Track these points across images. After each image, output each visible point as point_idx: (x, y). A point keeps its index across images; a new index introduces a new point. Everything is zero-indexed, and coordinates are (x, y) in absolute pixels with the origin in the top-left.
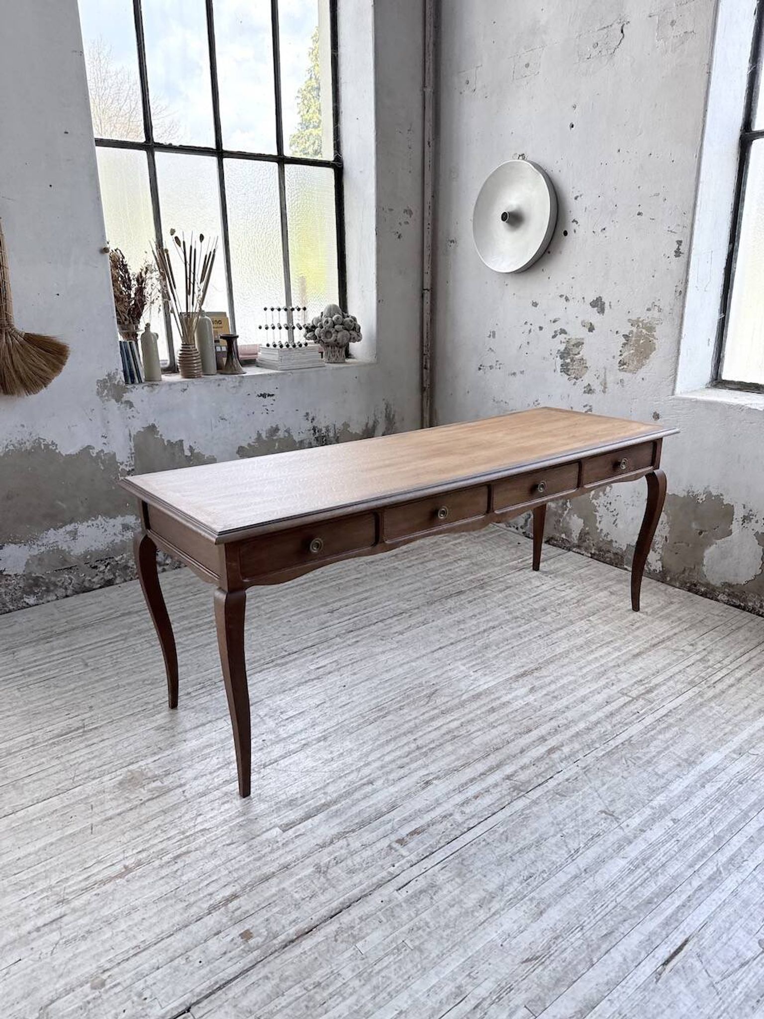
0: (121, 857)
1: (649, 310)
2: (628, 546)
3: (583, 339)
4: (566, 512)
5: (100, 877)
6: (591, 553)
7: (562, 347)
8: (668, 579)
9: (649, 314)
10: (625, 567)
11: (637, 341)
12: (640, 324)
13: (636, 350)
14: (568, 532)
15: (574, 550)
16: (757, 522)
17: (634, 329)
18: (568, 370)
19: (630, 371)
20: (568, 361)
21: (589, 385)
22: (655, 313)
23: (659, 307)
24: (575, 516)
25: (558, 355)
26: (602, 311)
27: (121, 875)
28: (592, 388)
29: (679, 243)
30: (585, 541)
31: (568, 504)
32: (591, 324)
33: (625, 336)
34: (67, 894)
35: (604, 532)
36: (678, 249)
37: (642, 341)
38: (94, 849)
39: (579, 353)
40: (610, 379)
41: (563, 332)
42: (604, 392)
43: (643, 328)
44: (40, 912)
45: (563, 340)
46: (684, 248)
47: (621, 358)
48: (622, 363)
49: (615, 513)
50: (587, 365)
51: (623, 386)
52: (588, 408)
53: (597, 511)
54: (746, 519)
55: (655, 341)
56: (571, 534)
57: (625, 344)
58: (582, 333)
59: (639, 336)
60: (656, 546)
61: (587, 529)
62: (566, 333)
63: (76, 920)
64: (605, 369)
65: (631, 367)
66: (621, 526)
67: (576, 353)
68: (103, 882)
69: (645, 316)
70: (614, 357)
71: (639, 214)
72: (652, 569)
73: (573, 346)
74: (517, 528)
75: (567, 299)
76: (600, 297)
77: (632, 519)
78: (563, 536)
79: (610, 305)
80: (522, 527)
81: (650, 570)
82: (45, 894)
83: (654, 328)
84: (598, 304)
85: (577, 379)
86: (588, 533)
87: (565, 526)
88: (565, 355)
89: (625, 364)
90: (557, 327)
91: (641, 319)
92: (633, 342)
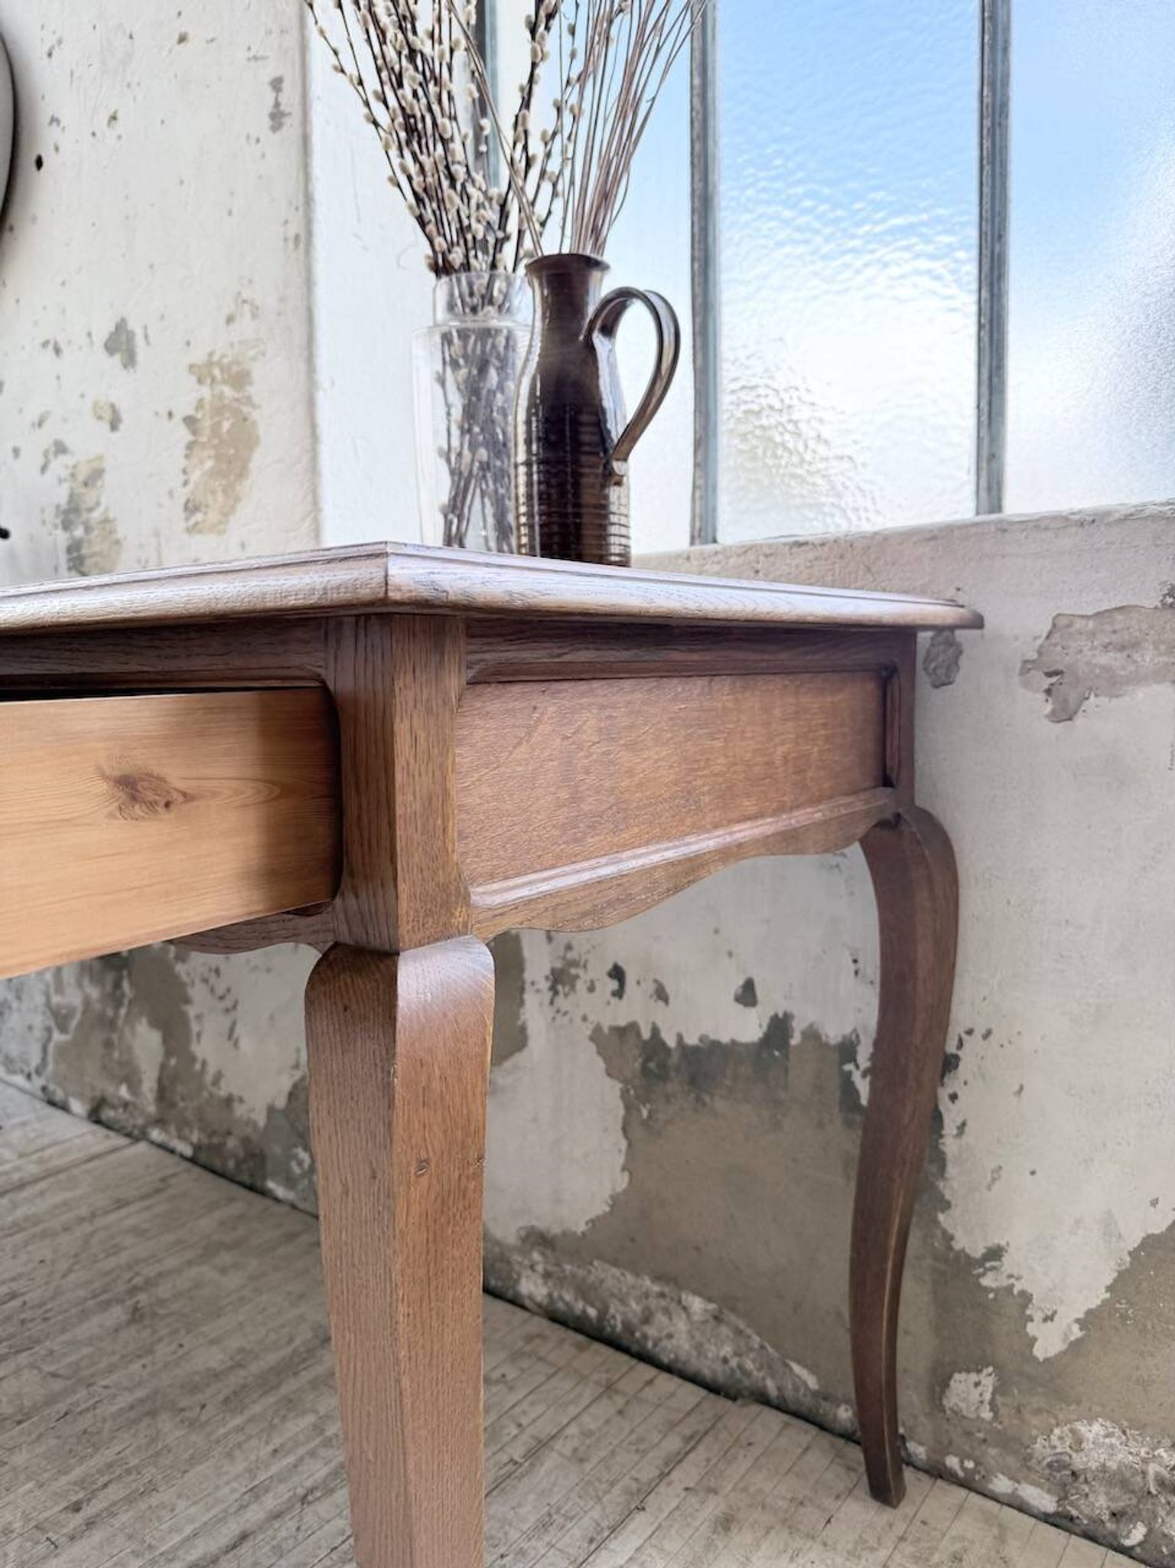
1: (230, 320)
2: (271, 1110)
3: (100, 458)
4: (123, 1011)
6: (192, 1144)
7: (61, 496)
9: (233, 332)
10: (271, 1185)
11: (216, 428)
12: (217, 372)
13: (218, 458)
14: (132, 1077)
15: (153, 1133)
16: (591, 989)
17: (205, 392)
18: (82, 561)
19: (212, 528)
20: (79, 532)
22: (246, 326)
23: (252, 305)
24: (144, 1020)
25: (58, 521)
26: (130, 361)
29: (277, 84)
30: (173, 1104)
31: (126, 985)
32: (113, 406)
33: (189, 421)
35: (211, 1070)
36: (277, 104)
39: (98, 504)
41: (60, 448)
43: (224, 382)
45: (63, 473)
46: (289, 98)
47: (187, 492)
48: (190, 508)
49: (229, 1002)
50: (120, 535)
53: (187, 1001)
54: (560, 979)
55: (255, 415)
56: (140, 1082)
57: (190, 446)
58: (98, 441)
59: (219, 410)
61: (173, 1062)
62: (66, 451)
64: (157, 534)
65: (213, 516)
66: (246, 1044)
67: (93, 503)
69: (225, 344)
70: (171, 494)
71: (182, 39)
73: (85, 483)
74: (29, 1076)
75: (58, 351)
76: (123, 319)
77: (272, 1018)
78: (124, 1092)
79: (146, 337)
80: (38, 1072)
83: (249, 373)
84: (121, 342)
86: (177, 1078)
87: (124, 1057)
88: (72, 517)
89: (197, 509)
90: (45, 438)
91: (215, 358)
92: (207, 432)
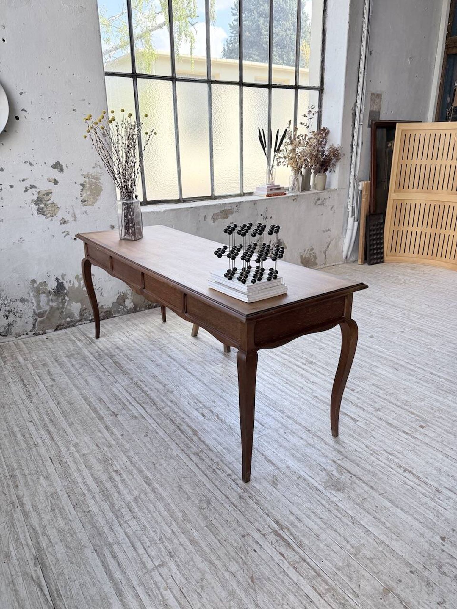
0: (398, 475)
1: (94, 168)
3: (51, 190)
4: (66, 304)
5: (416, 480)
6: (90, 320)
7: (35, 198)
8: (138, 309)
9: (94, 170)
10: (114, 315)
11: (90, 187)
12: (90, 176)
13: (91, 192)
14: (71, 315)
15: (77, 324)
17: (87, 180)
18: (44, 212)
19: (90, 205)
21: (63, 218)
22: (98, 169)
23: (99, 166)
24: (74, 302)
25: (33, 203)
26: (61, 170)
27: (410, 472)
28: (66, 220)
30: (84, 315)
31: (66, 298)
32: (55, 179)
33: (81, 185)
34: (432, 490)
37: (93, 187)
38: (398, 488)
39: (50, 200)
40: (77, 212)
41: (33, 187)
42: (75, 220)
43: (92, 179)
44: (449, 498)
45: (35, 193)
47: (82, 198)
48: (83, 201)
49: (100, 289)
50: (58, 206)
51: (87, 214)
52: (66, 233)
55: (101, 185)
56: (74, 315)
57: (82, 189)
58: (50, 186)
59: (91, 183)
60: (128, 296)
62: (36, 187)
63: (445, 482)
64: (72, 206)
65: (90, 203)
66: (105, 295)
67: (48, 199)
68: (418, 478)
69: (93, 172)
70: (77, 199)
71: (74, 110)
72: (129, 308)
73: (44, 195)
74: (27, 334)
75: (31, 164)
76: (58, 162)
77: (112, 288)
78: (68, 319)
79: (67, 167)
81: (127, 309)
82: (437, 500)
83: (99, 178)
84: (57, 166)
85: (52, 216)
86: (86, 309)
87: (68, 313)
88: (39, 202)
89: (85, 201)
90: (27, 184)
91: (90, 174)
92: (88, 187)
